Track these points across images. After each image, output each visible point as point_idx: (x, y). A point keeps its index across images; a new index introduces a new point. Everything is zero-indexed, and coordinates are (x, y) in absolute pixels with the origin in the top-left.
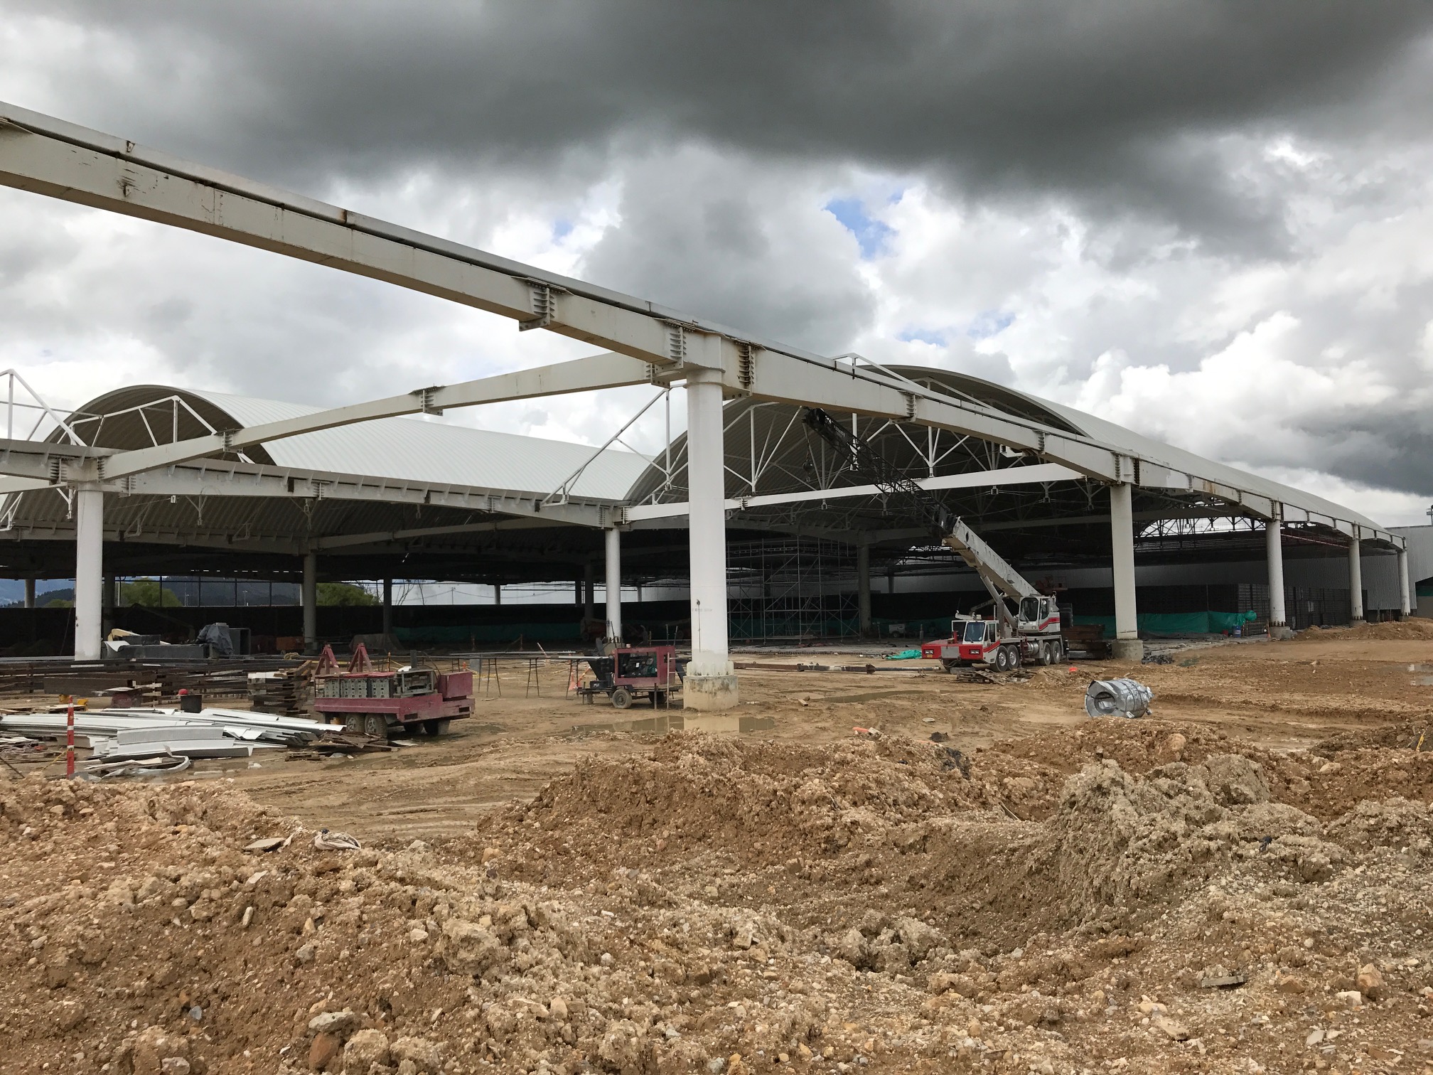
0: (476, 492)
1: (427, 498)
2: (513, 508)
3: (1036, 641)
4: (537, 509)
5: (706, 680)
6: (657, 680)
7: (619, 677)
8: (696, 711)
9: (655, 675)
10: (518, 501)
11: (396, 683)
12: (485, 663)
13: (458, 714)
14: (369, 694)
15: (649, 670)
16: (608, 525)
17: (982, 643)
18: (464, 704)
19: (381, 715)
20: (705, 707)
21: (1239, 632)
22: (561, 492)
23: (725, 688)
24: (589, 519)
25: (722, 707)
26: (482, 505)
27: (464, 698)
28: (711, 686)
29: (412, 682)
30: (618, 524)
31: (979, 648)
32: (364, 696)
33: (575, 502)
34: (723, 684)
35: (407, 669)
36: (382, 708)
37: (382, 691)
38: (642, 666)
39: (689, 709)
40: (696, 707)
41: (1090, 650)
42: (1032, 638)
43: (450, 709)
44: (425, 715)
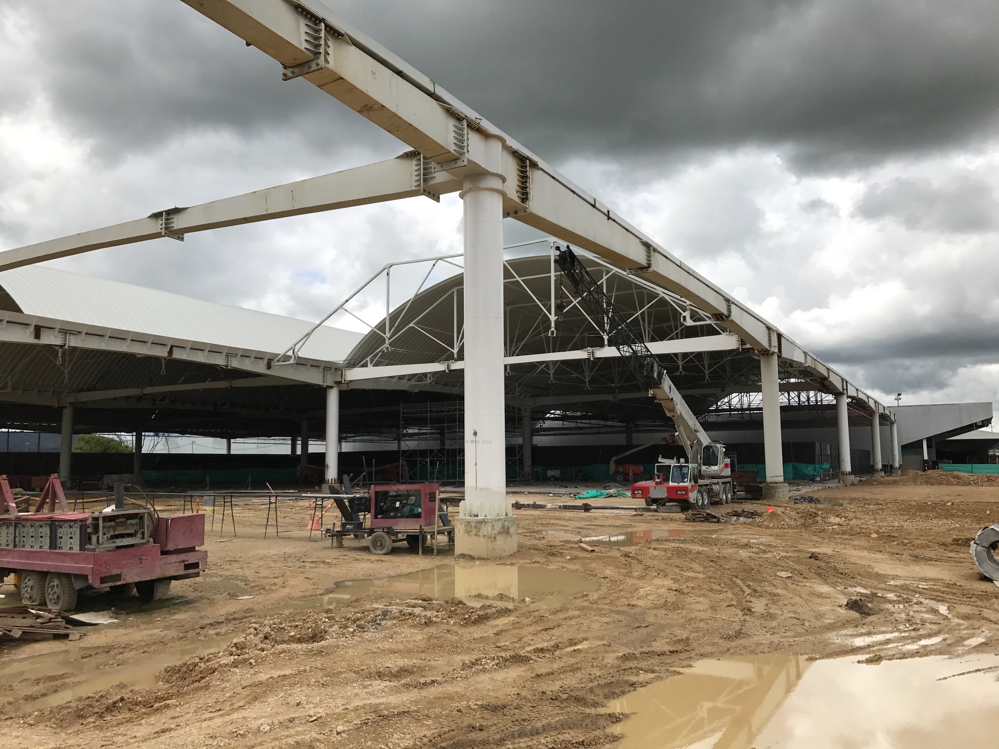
0: (215, 350)
1: (170, 352)
2: (247, 365)
3: (718, 483)
4: (269, 367)
5: (484, 522)
6: (422, 521)
7: (376, 517)
8: (472, 558)
9: (418, 516)
10: (252, 359)
11: (89, 530)
12: (220, 501)
13: (182, 572)
14: (53, 545)
15: (411, 510)
16: (329, 382)
17: (687, 484)
18: (191, 558)
19: (68, 576)
20: (484, 555)
21: (818, 479)
22: (290, 353)
23: (506, 531)
24: (313, 378)
25: (503, 554)
26: (219, 361)
27: (192, 549)
28: (490, 529)
29: (114, 528)
30: (338, 383)
31: (685, 489)
32: (46, 548)
33: (302, 363)
34: (503, 527)
35: (109, 510)
36: (68, 566)
37: (71, 542)
38: (403, 505)
39: (463, 556)
40: (472, 553)
41: (747, 492)
42: (716, 481)
43: (172, 565)
44: (132, 575)
